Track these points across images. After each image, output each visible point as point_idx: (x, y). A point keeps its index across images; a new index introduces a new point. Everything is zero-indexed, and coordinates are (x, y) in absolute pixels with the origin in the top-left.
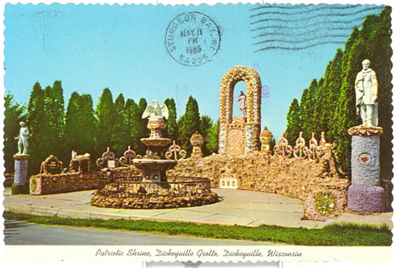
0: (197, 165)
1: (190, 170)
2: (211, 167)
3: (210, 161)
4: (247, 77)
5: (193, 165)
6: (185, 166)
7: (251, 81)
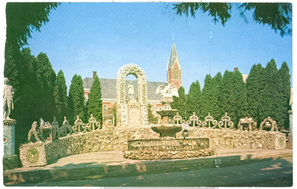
0: (114, 134)
1: (109, 138)
2: (125, 135)
3: (123, 131)
4: (140, 73)
5: (111, 134)
6: (106, 135)
7: (143, 77)
